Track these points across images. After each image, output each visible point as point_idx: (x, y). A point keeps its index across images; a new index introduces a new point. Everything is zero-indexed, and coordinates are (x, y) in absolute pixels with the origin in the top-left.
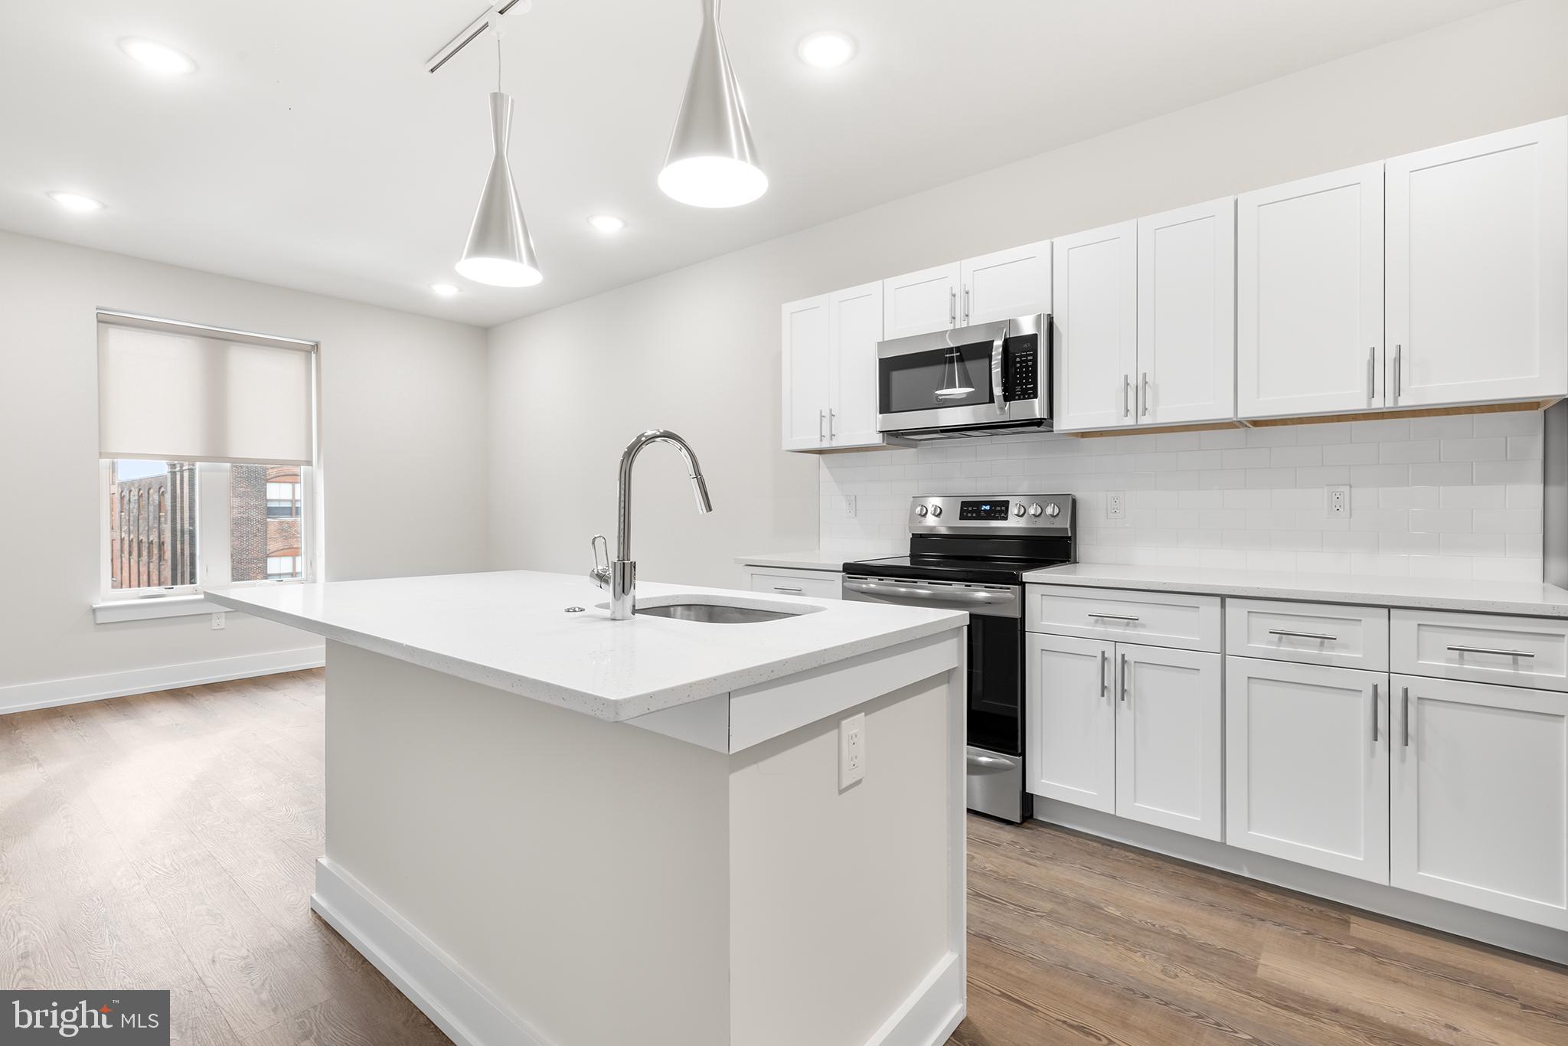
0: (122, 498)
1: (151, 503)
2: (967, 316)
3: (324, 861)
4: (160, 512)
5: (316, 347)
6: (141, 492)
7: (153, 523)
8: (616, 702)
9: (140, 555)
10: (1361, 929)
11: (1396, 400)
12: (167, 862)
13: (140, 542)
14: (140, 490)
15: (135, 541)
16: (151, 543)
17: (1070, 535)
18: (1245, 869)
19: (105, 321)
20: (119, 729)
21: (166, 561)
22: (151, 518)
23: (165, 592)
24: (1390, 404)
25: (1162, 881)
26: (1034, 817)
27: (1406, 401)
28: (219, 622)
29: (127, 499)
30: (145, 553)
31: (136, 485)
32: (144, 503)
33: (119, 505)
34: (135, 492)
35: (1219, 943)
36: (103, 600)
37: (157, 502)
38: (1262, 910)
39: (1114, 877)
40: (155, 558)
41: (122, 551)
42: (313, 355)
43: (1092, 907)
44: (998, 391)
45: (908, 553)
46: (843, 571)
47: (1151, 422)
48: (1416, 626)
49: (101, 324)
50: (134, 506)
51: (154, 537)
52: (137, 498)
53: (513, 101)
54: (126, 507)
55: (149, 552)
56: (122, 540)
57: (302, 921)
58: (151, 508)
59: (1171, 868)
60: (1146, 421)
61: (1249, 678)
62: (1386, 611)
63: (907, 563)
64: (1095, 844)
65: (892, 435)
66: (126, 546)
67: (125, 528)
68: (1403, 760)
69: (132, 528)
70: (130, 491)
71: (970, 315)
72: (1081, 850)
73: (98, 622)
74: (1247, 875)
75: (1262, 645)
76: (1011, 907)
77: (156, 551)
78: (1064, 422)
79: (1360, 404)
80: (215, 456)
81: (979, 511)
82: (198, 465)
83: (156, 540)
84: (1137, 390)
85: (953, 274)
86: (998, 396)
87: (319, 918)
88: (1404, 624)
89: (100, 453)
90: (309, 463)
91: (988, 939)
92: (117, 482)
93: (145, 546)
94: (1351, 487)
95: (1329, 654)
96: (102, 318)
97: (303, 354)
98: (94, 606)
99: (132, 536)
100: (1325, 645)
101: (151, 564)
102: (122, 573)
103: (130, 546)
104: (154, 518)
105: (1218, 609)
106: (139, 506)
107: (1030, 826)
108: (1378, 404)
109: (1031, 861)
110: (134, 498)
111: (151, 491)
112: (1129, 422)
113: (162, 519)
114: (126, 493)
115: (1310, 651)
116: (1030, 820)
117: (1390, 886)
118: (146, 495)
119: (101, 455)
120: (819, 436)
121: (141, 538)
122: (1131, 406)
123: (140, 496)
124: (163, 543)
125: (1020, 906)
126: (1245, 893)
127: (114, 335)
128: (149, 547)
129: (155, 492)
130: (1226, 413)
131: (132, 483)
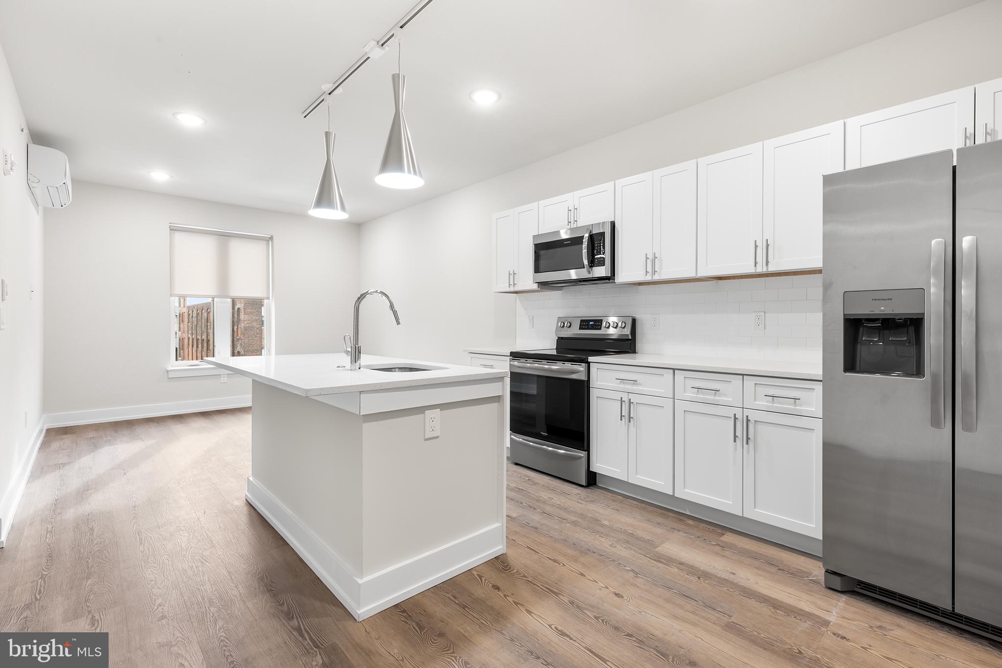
0: (189, 315)
1: (203, 318)
2: (576, 221)
3: (251, 479)
4: (207, 322)
5: (271, 238)
6: (198, 311)
7: (204, 329)
8: (306, 389)
9: (197, 347)
10: (728, 538)
11: (767, 268)
12: (191, 479)
13: (197, 340)
14: (197, 310)
15: (195, 339)
16: (203, 340)
17: (630, 338)
18: (687, 510)
19: (173, 229)
20: (177, 428)
21: (211, 350)
22: (203, 326)
23: (200, 363)
24: (765, 270)
25: (641, 513)
26: (597, 484)
27: (772, 268)
28: (224, 379)
29: (191, 315)
30: (200, 346)
31: (196, 308)
32: (199, 318)
33: (187, 319)
34: (195, 312)
35: (647, 537)
36: (172, 366)
37: (206, 317)
38: (683, 527)
39: (618, 510)
40: (205, 348)
41: (188, 345)
42: (270, 242)
43: (596, 520)
44: (586, 262)
45: (555, 348)
46: (510, 356)
47: (658, 278)
48: (754, 384)
49: (171, 231)
50: (194, 319)
51: (204, 337)
52: (196, 315)
53: (335, 134)
54: (191, 320)
55: (202, 345)
56: (189, 338)
57: (240, 503)
58: (203, 321)
59: (651, 508)
60: (656, 278)
61: (685, 411)
62: (742, 376)
63: (554, 352)
64: (620, 497)
65: (542, 285)
66: (191, 342)
67: (190, 332)
68: (748, 452)
69: (193, 332)
70: (193, 311)
71: (578, 221)
72: (610, 499)
73: (170, 377)
74: (688, 513)
75: (691, 394)
76: (556, 518)
77: (205, 345)
78: (621, 277)
79: (751, 270)
80: (223, 296)
81: (588, 325)
82: (215, 299)
83: (205, 339)
84: (652, 261)
85: (570, 199)
86: (587, 265)
87: (248, 502)
88: (750, 382)
89: (171, 294)
90: (268, 298)
91: (536, 528)
92: (186, 306)
93: (200, 341)
94: (765, 313)
95: (718, 399)
96: (172, 228)
97: (265, 242)
98: (168, 369)
99: (193, 336)
100: (717, 394)
101: (203, 352)
102: (188, 357)
103: (193, 342)
104: (205, 326)
105: (672, 376)
106: (197, 320)
107: (592, 488)
108: (760, 269)
109: (581, 502)
110: (195, 315)
111: (203, 311)
112: (649, 278)
113: (209, 327)
114: (190, 312)
115: (710, 397)
116: (594, 486)
117: (743, 517)
118: (201, 313)
119: (171, 295)
120: (508, 285)
121: (198, 337)
122: (649, 270)
123: (198, 314)
124: (209, 340)
125: (561, 518)
126: (680, 520)
127: (178, 236)
128: (202, 342)
129: (205, 311)
130: (691, 274)
131: (194, 306)
